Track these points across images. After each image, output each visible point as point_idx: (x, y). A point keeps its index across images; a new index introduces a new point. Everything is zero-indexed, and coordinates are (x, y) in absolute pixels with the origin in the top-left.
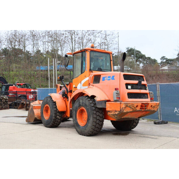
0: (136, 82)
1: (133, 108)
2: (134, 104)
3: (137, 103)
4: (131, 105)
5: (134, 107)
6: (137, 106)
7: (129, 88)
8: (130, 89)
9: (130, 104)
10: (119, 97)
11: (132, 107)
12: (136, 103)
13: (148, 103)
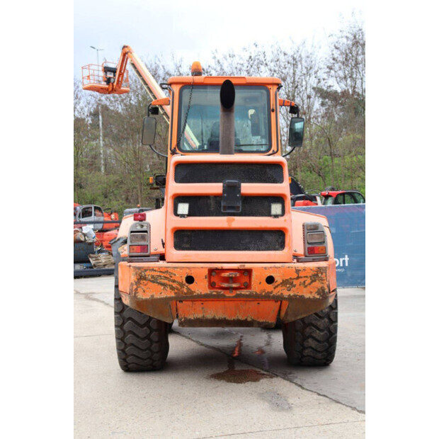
0: (215, 188)
1: (175, 285)
2: (169, 270)
3: (189, 268)
4: (158, 274)
5: (174, 281)
6: (190, 280)
7: (180, 212)
8: (183, 216)
9: (153, 270)
10: (143, 243)
11: (166, 281)
12: (181, 268)
13: (248, 266)
